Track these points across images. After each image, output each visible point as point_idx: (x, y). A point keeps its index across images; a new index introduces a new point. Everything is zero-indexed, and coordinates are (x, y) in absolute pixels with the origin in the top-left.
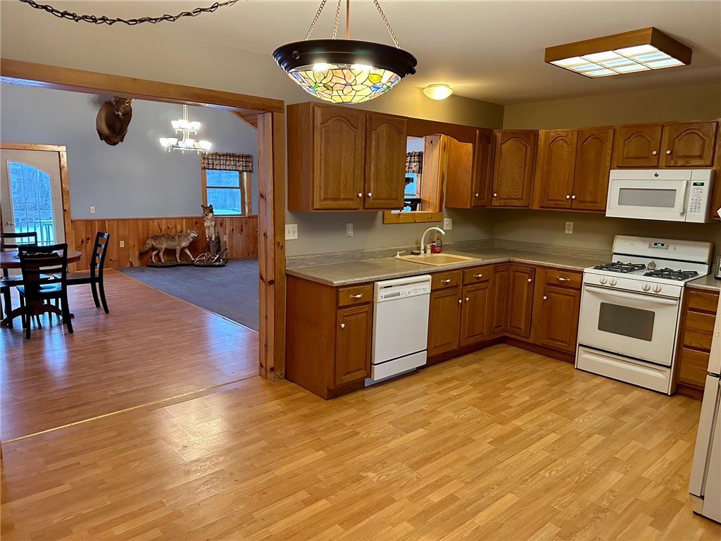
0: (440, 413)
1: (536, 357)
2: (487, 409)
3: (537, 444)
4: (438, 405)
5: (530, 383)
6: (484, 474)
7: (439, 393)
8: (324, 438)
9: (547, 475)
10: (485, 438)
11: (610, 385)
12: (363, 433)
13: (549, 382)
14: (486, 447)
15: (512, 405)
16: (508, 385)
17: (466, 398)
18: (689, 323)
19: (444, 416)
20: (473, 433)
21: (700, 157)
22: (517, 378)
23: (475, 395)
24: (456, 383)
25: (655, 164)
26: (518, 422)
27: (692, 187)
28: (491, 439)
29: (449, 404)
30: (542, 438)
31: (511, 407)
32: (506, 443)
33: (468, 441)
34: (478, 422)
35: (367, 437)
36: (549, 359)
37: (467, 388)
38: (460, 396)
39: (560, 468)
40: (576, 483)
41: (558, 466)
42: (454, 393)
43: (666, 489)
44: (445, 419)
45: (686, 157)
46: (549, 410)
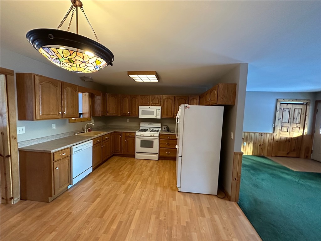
0: (103, 188)
1: (124, 158)
2: (118, 181)
3: (137, 187)
4: (101, 185)
5: (126, 167)
6: (126, 206)
7: (100, 180)
8: (53, 224)
9: (144, 197)
10: (121, 192)
11: (145, 162)
12: (73, 211)
13: (131, 165)
14: (123, 196)
15: (124, 176)
16: (121, 170)
17: (110, 179)
18: (161, 142)
19: (105, 189)
20: (116, 192)
21: (158, 104)
22: (122, 167)
23: (112, 177)
24: (104, 174)
25: (149, 105)
26: (128, 182)
27: (157, 110)
28: (123, 192)
29: (105, 184)
30: (137, 184)
31: (124, 177)
32: (128, 191)
33: (116, 195)
34: (117, 187)
35: (76, 213)
36: (128, 158)
37: (109, 175)
38: (107, 179)
39: (146, 193)
40: (152, 196)
41: (145, 192)
42: (105, 179)
43: (170, 187)
44: (105, 190)
45: (155, 103)
46: (135, 174)
